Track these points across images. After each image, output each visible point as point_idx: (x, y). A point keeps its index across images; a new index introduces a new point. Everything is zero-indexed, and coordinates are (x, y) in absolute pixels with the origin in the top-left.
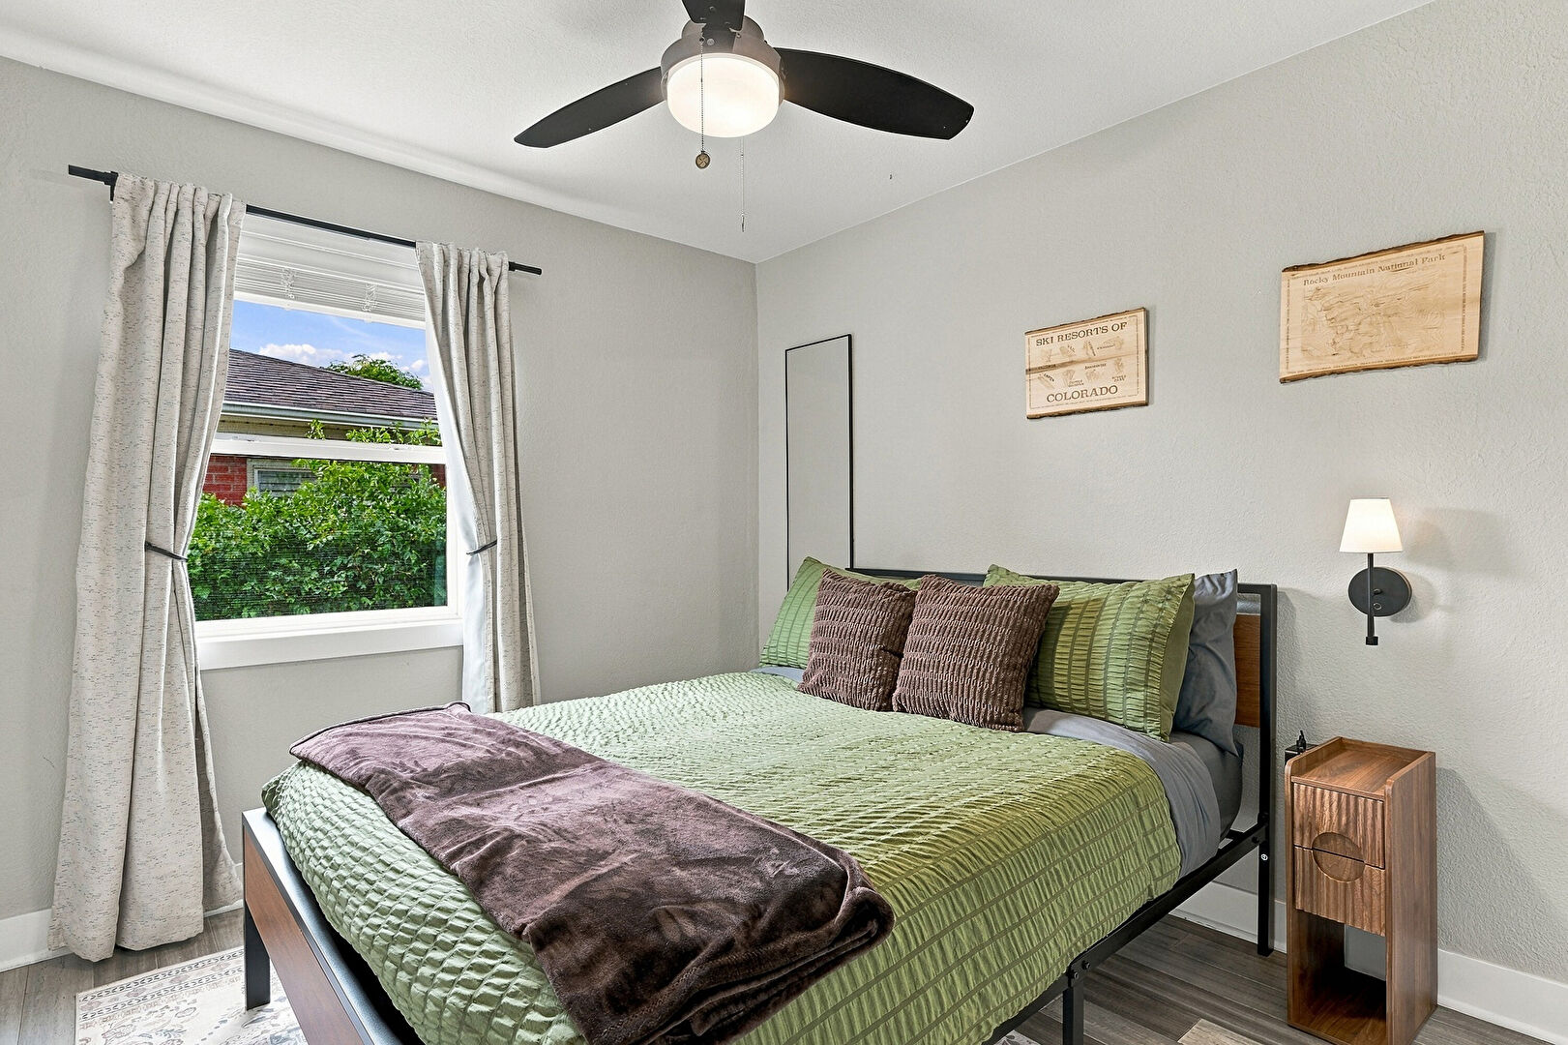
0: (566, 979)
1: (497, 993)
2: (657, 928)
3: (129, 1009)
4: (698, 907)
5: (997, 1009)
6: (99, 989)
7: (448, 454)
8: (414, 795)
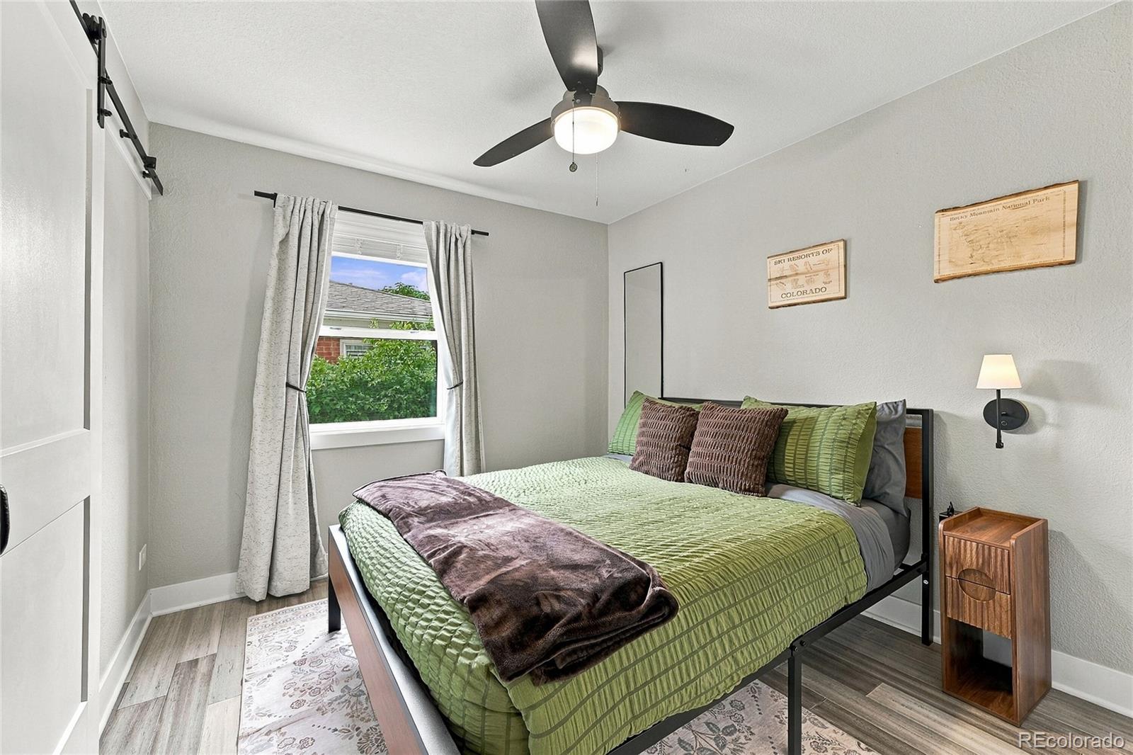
0: (487, 630)
1: (449, 635)
2: (538, 604)
3: (273, 626)
4: (562, 593)
5: (743, 667)
6: (258, 616)
7: (439, 335)
8: (413, 521)
